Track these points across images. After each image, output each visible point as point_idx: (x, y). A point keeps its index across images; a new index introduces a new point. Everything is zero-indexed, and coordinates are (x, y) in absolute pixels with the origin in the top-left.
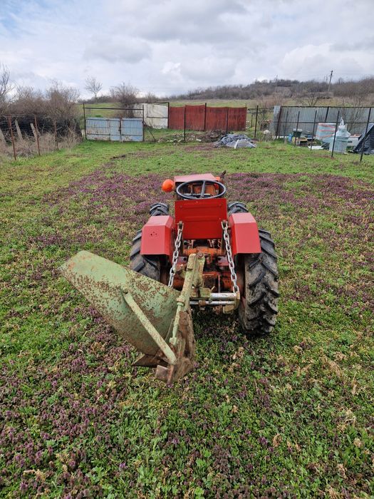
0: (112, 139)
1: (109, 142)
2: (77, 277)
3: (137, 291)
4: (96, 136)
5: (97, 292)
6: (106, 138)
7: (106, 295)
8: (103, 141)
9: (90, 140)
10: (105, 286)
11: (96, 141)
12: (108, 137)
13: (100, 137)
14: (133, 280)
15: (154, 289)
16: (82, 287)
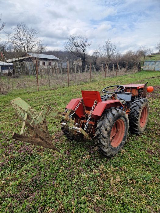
0: (155, 70)
1: (154, 71)
2: (14, 104)
3: (30, 113)
4: (148, 69)
5: (18, 109)
6: (152, 70)
7: (21, 111)
8: (150, 71)
9: (144, 71)
10: (21, 109)
11: (147, 71)
12: (154, 69)
13: (150, 69)
14: (30, 109)
15: (35, 114)
16: (14, 107)
